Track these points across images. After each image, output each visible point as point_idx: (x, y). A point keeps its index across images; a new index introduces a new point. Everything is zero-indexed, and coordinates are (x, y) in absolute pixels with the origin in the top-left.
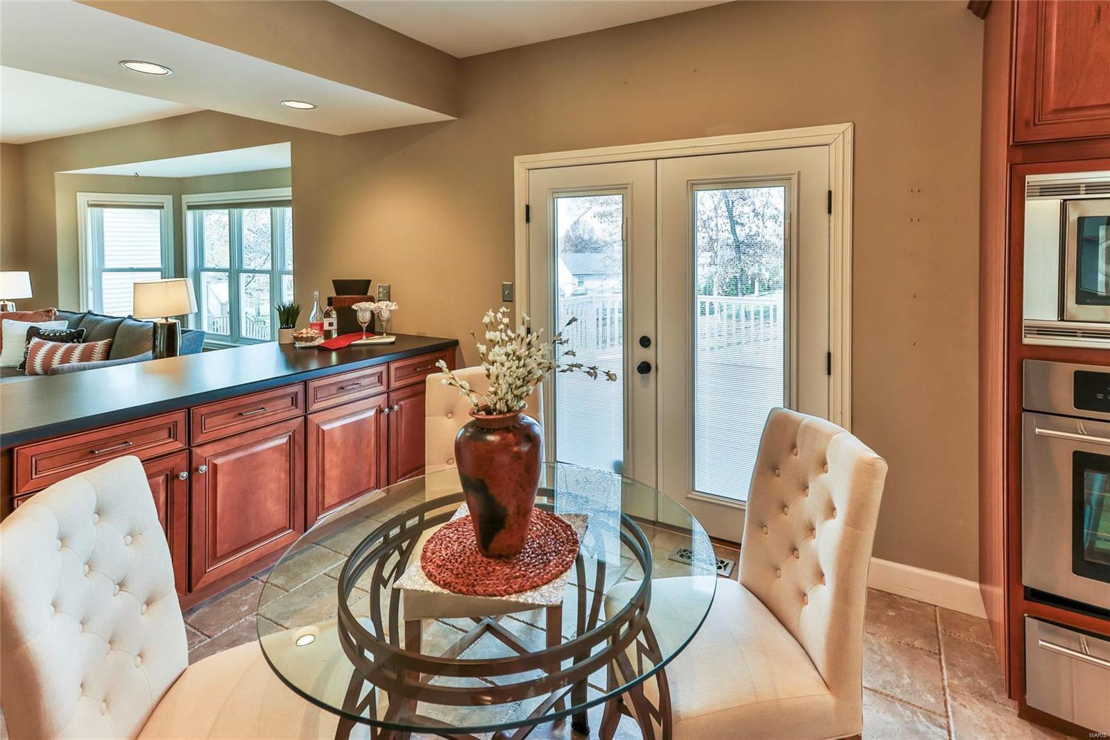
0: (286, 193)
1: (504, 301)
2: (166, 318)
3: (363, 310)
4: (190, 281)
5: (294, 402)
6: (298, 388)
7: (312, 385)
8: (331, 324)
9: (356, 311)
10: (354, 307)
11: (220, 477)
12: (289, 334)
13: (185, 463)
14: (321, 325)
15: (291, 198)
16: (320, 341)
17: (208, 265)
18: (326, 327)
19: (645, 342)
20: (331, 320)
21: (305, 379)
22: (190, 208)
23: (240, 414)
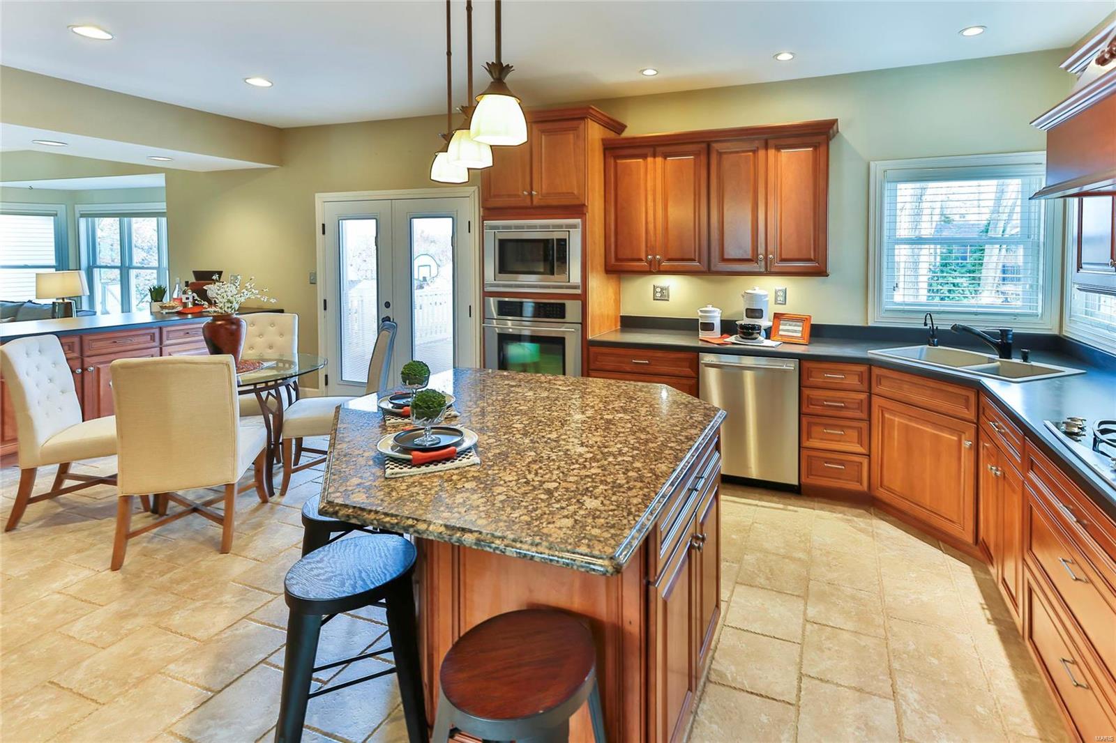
0: (162, 206)
1: (311, 283)
2: (63, 299)
3: (212, 290)
4: (83, 274)
5: (153, 339)
6: (157, 331)
7: (165, 330)
8: (187, 298)
9: (206, 290)
10: (205, 287)
11: (101, 375)
12: (157, 305)
13: (79, 365)
14: (181, 299)
15: (165, 211)
16: (180, 309)
17: (98, 263)
18: (184, 300)
19: (387, 305)
20: (187, 296)
21: (160, 325)
22: (82, 216)
23: (115, 342)
